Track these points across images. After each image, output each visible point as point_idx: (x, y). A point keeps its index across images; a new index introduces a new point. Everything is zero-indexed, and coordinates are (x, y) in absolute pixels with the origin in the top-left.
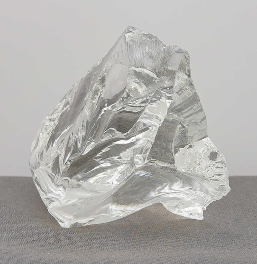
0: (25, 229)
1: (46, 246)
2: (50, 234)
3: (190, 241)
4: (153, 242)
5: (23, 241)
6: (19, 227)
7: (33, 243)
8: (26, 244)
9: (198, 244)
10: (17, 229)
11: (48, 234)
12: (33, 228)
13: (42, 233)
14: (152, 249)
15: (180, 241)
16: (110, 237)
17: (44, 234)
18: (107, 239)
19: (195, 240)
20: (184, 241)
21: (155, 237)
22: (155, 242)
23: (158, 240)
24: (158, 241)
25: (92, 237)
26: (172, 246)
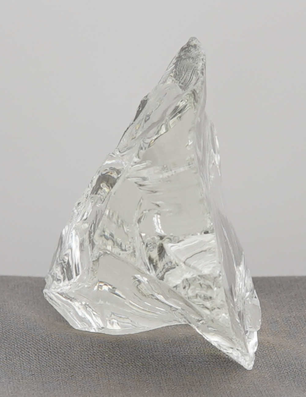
0: (19, 359)
1: (51, 383)
2: (59, 367)
3: (282, 376)
4: (223, 377)
5: (16, 375)
6: (9, 355)
7: (32, 378)
8: (19, 380)
9: (294, 381)
10: (6, 357)
11: (55, 367)
12: (31, 358)
13: (45, 365)
14: (220, 389)
15: (265, 376)
16: (154, 371)
17: (49, 366)
18: (149, 375)
19: (289, 373)
20: (271, 376)
21: (225, 370)
22: (226, 377)
23: (230, 374)
24: (230, 376)
25: (126, 373)
26: (252, 383)
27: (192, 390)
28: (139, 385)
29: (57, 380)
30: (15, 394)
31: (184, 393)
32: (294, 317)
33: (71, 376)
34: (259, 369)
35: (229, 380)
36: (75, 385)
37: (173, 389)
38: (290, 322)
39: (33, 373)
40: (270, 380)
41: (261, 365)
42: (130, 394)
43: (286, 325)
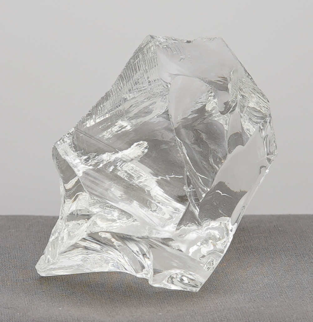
27: (164, 302)
28: (124, 299)
29: (62, 295)
30: (30, 305)
31: (158, 304)
32: (243, 247)
33: (73, 293)
34: (214, 287)
35: (192, 295)
36: (76, 299)
37: (150, 301)
38: (240, 250)
39: (44, 291)
40: (223, 295)
41: (216, 284)
42: (117, 306)
43: (237, 253)
